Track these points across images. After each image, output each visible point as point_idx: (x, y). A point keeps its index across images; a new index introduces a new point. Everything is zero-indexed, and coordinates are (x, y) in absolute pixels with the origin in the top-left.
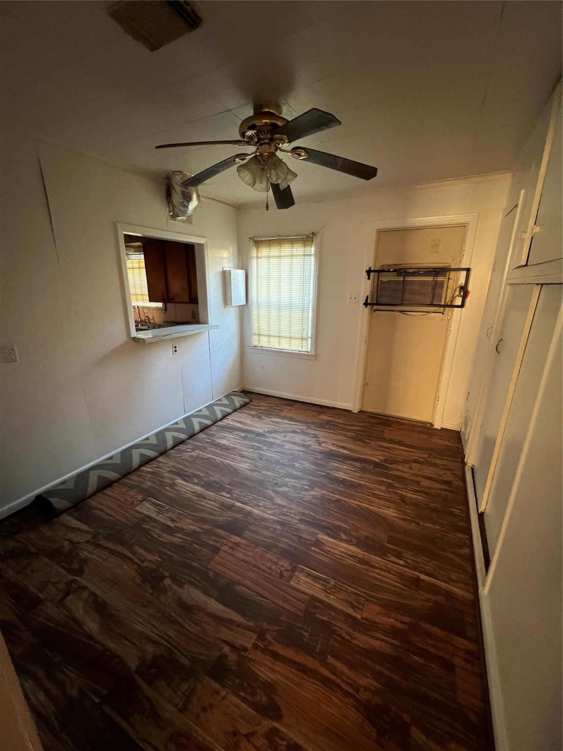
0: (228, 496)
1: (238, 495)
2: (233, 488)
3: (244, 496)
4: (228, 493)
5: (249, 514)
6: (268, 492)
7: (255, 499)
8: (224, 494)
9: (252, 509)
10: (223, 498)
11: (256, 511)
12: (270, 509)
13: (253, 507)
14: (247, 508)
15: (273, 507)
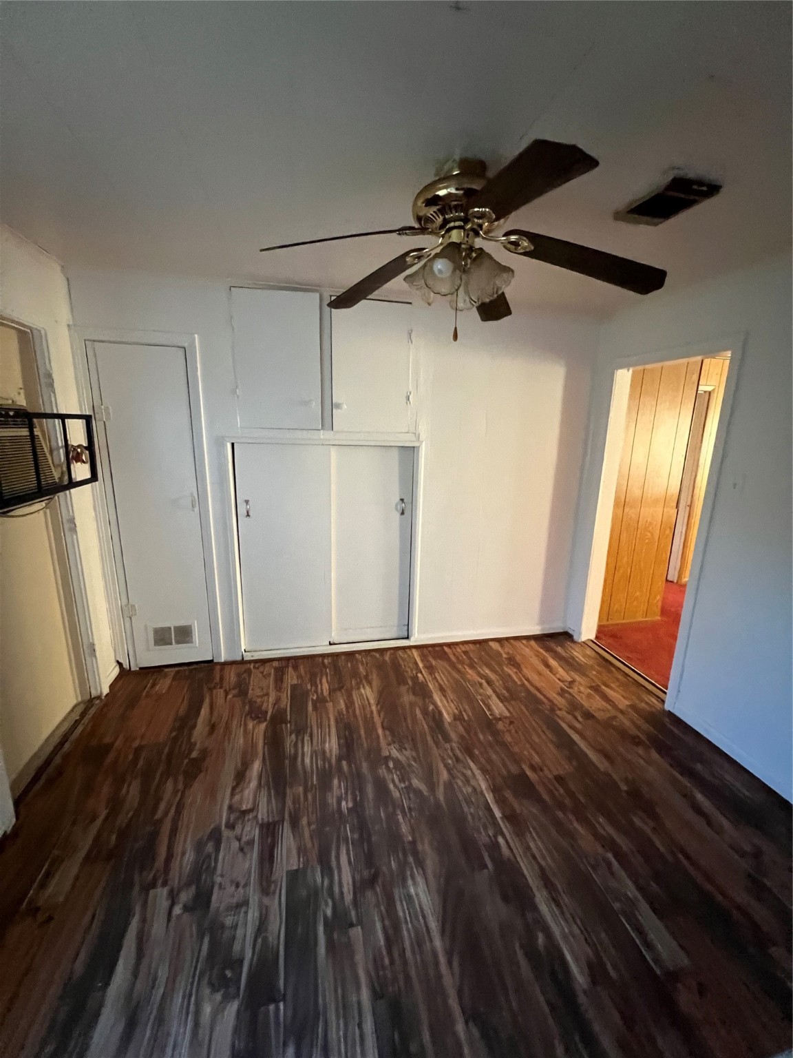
0: (501, 840)
1: (485, 828)
2: (483, 848)
3: (480, 819)
4: (497, 845)
5: (495, 790)
6: (441, 798)
7: (469, 802)
8: (505, 850)
9: (485, 792)
10: (512, 845)
11: (484, 786)
12: (464, 775)
13: (482, 793)
14: (489, 797)
15: (459, 774)
